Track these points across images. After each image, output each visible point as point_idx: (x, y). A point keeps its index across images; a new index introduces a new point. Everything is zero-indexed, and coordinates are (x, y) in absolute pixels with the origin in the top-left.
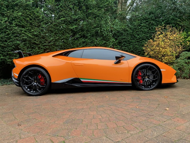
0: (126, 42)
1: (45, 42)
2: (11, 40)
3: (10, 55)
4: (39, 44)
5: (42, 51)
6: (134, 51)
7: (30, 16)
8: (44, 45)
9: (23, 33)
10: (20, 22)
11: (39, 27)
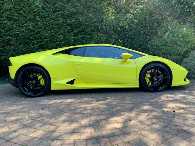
0: (129, 38)
1: (41, 38)
4: (34, 40)
5: (37, 48)
6: (138, 48)
7: (23, 9)
8: (38, 40)
11: (34, 20)
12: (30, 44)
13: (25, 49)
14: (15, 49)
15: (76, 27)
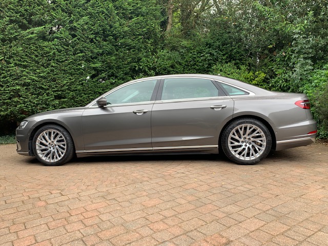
1: (56, 87)
2: (8, 84)
3: (7, 104)
4: (48, 89)
5: (52, 99)
7: (35, 52)
8: (54, 89)
9: (25, 75)
10: (20, 61)
12: (44, 94)
13: (37, 101)
14: (24, 101)
15: (103, 70)
